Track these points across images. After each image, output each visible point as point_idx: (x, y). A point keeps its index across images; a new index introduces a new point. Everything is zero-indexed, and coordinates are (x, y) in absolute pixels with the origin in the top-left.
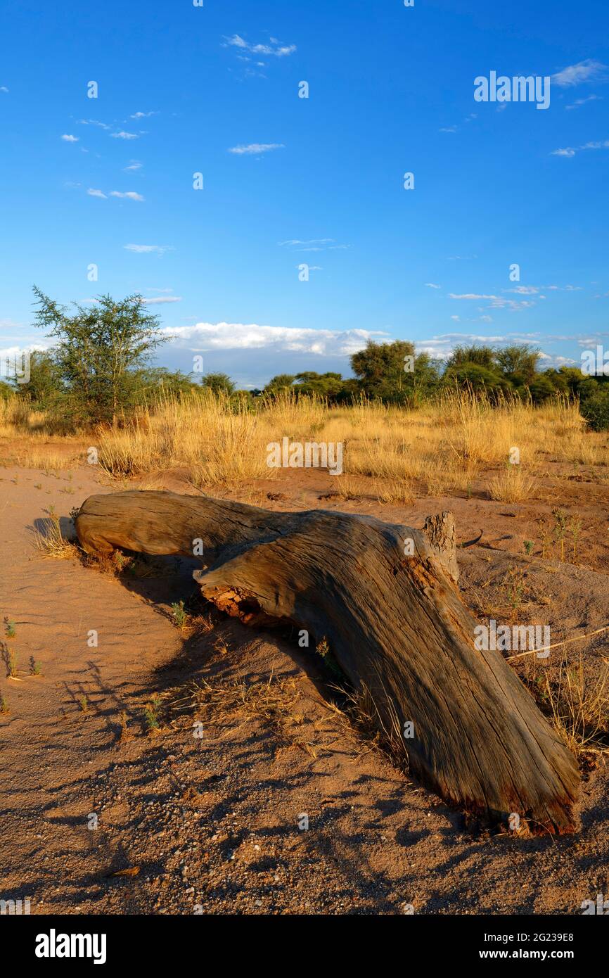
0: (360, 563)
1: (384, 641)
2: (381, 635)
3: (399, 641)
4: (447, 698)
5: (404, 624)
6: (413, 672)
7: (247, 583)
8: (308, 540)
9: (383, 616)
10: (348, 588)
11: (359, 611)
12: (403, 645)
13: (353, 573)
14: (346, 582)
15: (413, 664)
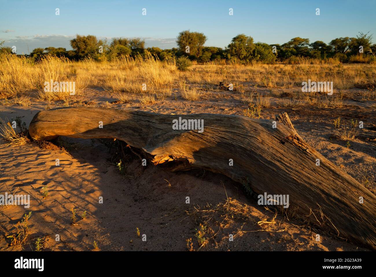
0: (259, 139)
1: (295, 177)
2: (291, 174)
3: (306, 176)
4: (352, 202)
5: (304, 168)
6: (323, 191)
7: (180, 152)
8: (215, 129)
9: (288, 165)
10: (258, 152)
11: (270, 163)
12: (309, 178)
13: (257, 145)
14: (254, 149)
15: (320, 187)
